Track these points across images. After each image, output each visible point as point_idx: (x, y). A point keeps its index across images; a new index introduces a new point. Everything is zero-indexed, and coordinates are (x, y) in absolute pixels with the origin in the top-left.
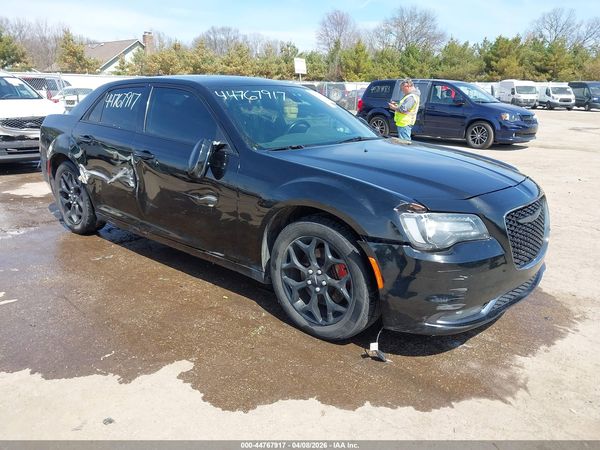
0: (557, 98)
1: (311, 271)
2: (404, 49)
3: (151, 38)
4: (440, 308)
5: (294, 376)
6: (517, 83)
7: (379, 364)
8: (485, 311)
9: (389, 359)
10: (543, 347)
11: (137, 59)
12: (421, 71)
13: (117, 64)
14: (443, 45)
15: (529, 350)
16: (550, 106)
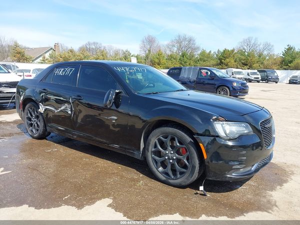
0: (252, 77)
1: (167, 152)
2: (180, 54)
3: (59, 46)
4: (234, 167)
5: (165, 204)
6: (234, 70)
7: (204, 197)
8: (253, 168)
9: (209, 194)
10: (278, 187)
11: (51, 56)
12: (190, 64)
13: (41, 58)
14: (199, 52)
15: (272, 189)
16: (250, 81)
